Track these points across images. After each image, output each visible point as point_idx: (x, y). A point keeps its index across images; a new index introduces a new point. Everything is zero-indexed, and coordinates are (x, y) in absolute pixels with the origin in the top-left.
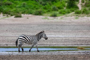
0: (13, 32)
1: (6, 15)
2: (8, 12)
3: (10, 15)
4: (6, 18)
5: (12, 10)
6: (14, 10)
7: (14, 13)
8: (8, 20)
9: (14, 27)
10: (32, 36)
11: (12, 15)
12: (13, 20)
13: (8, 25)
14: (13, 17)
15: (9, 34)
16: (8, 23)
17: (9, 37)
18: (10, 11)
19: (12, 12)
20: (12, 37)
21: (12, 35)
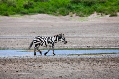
0: (108, 33)
1: (101, 14)
2: (102, 11)
3: (105, 14)
4: (100, 18)
5: (106, 8)
6: (109, 9)
7: (109, 11)
8: (103, 19)
9: (109, 27)
10: (48, 37)
11: (107, 14)
12: (108, 20)
13: (102, 24)
14: (108, 15)
15: (104, 34)
16: (103, 23)
17: (103, 38)
18: (104, 10)
19: (107, 10)
20: (107, 38)
21: (107, 36)
